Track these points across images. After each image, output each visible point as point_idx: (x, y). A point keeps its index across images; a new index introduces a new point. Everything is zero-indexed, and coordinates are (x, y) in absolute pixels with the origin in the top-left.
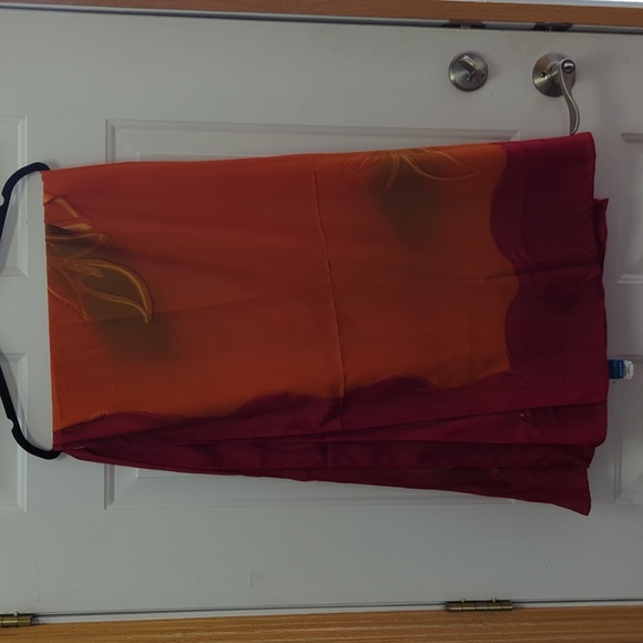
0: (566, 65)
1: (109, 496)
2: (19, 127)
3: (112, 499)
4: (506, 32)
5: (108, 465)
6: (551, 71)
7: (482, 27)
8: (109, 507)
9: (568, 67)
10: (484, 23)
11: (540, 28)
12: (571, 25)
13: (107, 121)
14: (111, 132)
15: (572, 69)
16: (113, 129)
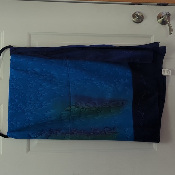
0: (168, 14)
1: (28, 150)
2: (1, 34)
3: (29, 150)
4: (149, 6)
5: (28, 139)
6: (163, 17)
7: (141, 4)
8: (28, 153)
9: (168, 15)
10: (142, 3)
11: (159, 5)
12: (168, 4)
13: (28, 32)
14: (29, 36)
15: (169, 15)
16: (30, 35)
